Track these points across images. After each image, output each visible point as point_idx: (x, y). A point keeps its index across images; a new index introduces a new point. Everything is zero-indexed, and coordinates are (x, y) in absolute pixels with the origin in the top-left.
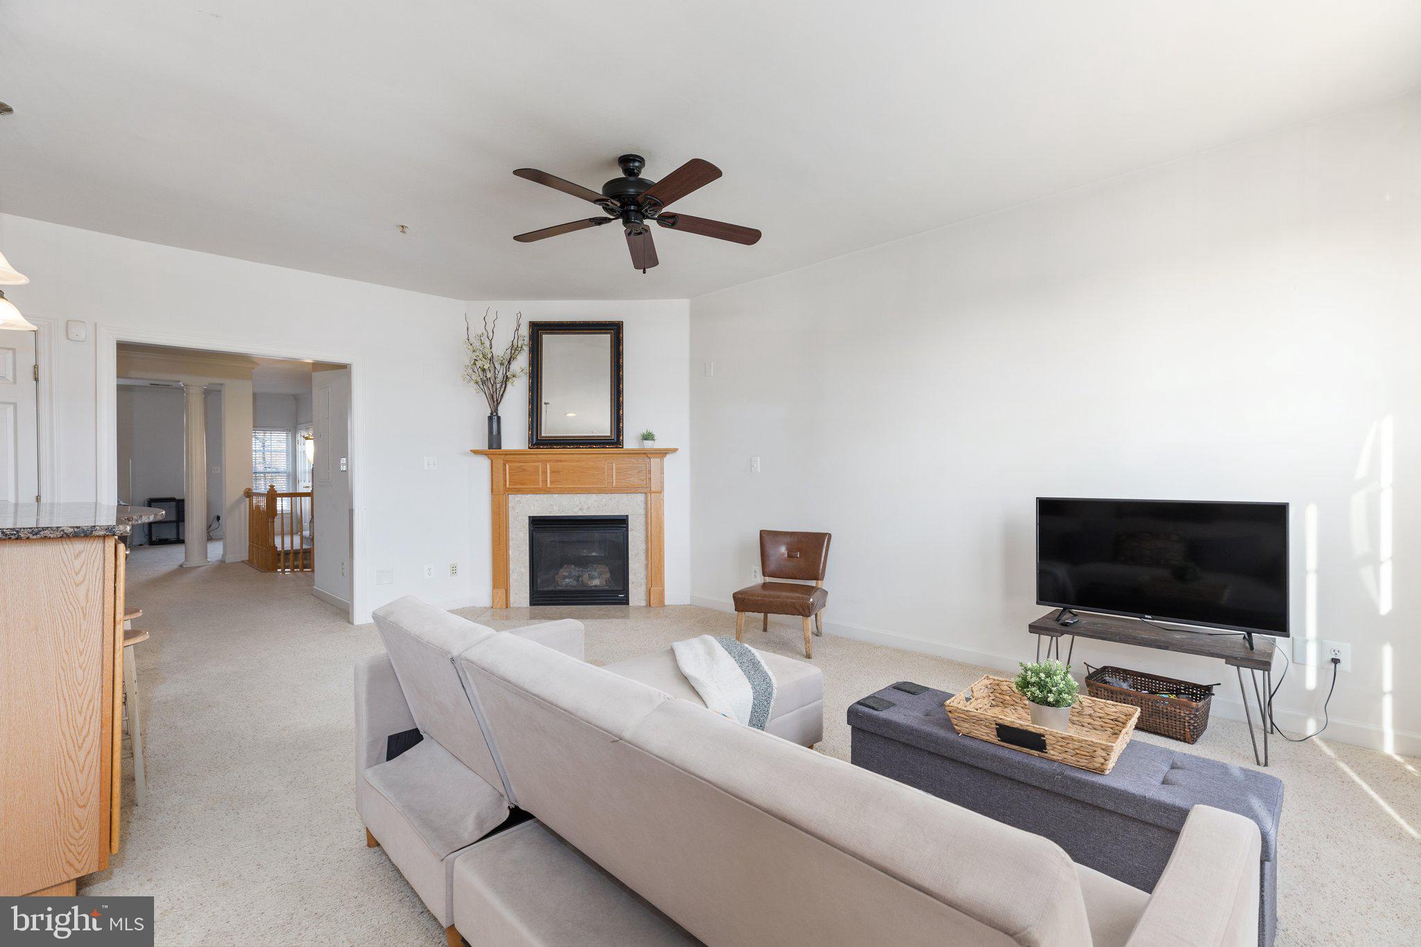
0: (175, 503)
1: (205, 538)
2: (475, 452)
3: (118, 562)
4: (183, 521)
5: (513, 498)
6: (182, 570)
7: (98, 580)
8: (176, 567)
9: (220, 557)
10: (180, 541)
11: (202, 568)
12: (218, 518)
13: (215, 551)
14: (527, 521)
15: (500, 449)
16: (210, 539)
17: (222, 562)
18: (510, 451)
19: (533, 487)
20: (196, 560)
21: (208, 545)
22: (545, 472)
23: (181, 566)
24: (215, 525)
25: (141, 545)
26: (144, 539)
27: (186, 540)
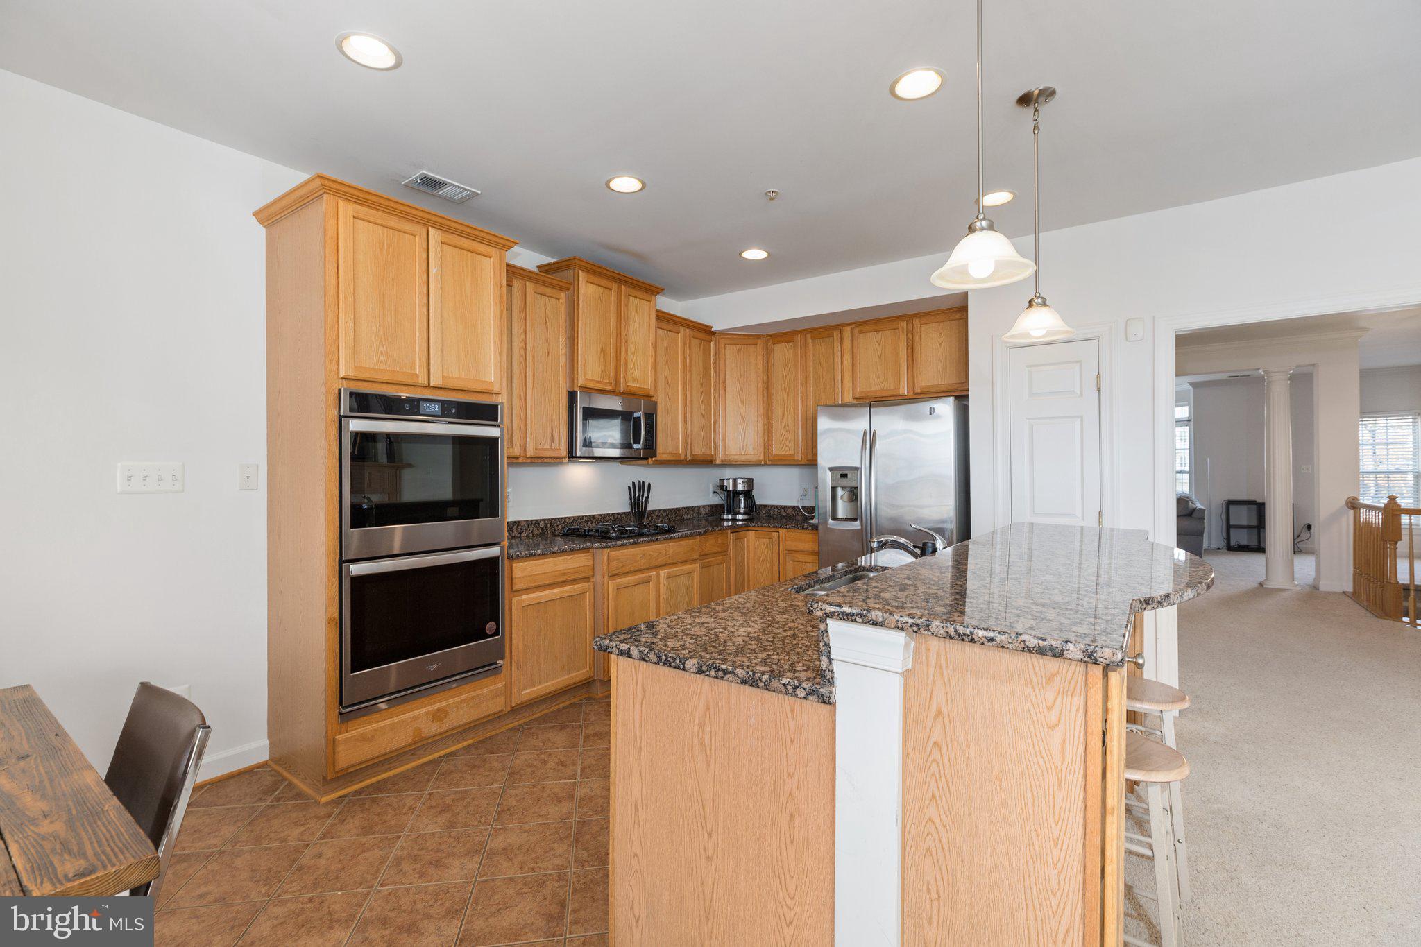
0: (1255, 506)
1: (1293, 552)
3: (1109, 703)
4: (1264, 527)
6: (1262, 590)
7: (1077, 729)
8: (1255, 585)
9: (1310, 580)
10: (1260, 549)
11: (1287, 593)
12: (1309, 527)
13: (1305, 568)
16: (1297, 551)
17: (1315, 587)
20: (1278, 580)
21: (1295, 560)
23: (1261, 584)
24: (1305, 535)
25: (1219, 549)
26: (1223, 544)
27: (1267, 550)
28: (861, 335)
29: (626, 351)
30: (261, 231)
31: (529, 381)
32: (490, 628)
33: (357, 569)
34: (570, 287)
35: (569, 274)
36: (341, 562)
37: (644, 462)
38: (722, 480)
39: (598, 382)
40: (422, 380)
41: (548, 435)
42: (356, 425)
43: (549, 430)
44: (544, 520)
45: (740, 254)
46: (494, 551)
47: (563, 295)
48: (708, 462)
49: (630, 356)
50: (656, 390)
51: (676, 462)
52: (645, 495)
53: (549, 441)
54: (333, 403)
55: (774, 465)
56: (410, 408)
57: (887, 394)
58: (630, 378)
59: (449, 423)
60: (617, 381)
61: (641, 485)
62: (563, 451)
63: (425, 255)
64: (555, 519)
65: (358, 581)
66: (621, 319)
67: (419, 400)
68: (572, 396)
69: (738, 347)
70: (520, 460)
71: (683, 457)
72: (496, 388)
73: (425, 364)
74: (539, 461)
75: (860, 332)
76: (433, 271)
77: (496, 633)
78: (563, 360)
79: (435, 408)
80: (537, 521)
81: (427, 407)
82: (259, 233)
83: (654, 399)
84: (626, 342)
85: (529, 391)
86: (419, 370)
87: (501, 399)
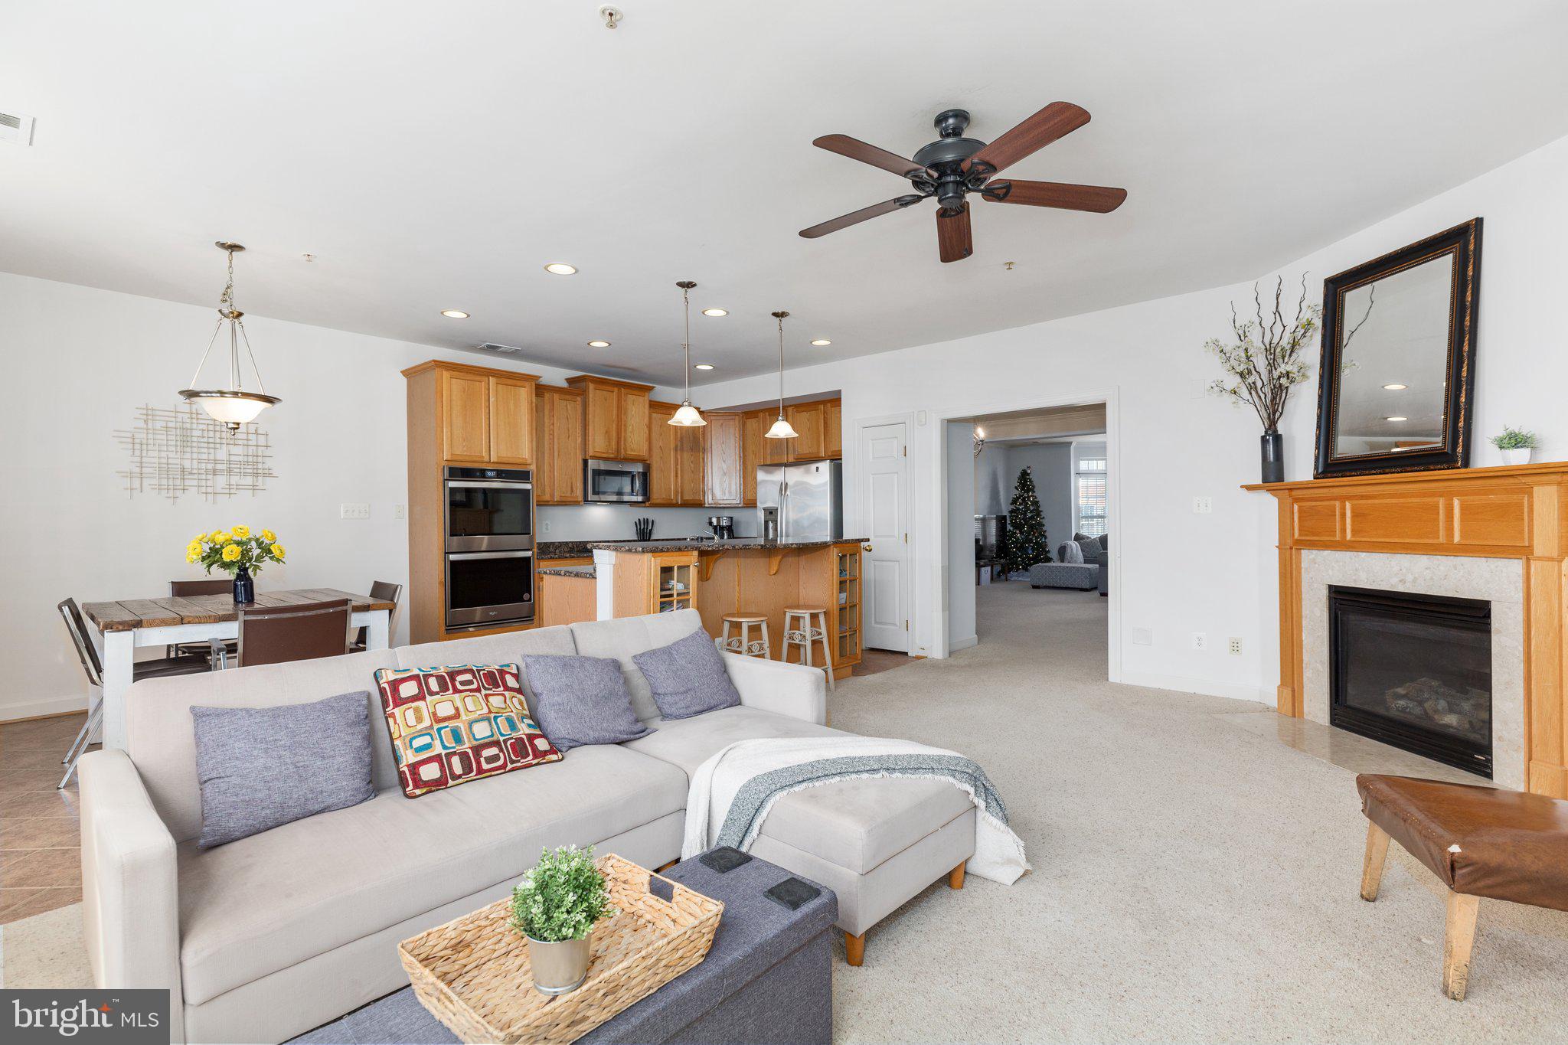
2: (1249, 488)
5: (1308, 556)
14: (1325, 592)
15: (1283, 481)
18: (1301, 483)
19: (1328, 538)
22: (1343, 515)
28: (798, 414)
29: (625, 431)
30: (404, 380)
31: (556, 454)
32: (526, 596)
33: (452, 557)
34: (584, 393)
35: (583, 384)
36: (446, 553)
37: (643, 505)
38: (711, 518)
39: (604, 453)
40: (486, 459)
41: (569, 489)
42: (452, 484)
43: (569, 484)
44: (572, 542)
45: (695, 367)
46: (529, 554)
47: (579, 399)
48: (699, 505)
49: (629, 434)
50: (650, 456)
51: (669, 505)
52: (650, 528)
53: (569, 492)
54: (440, 473)
55: (748, 507)
56: (481, 474)
57: (813, 456)
58: (628, 449)
59: (502, 482)
60: (618, 451)
61: (646, 521)
62: (580, 498)
63: (487, 392)
64: (580, 542)
65: (453, 563)
66: (621, 410)
67: (485, 470)
68: (585, 462)
69: (721, 422)
70: (550, 503)
71: (675, 502)
72: (529, 462)
73: (488, 451)
74: (563, 503)
75: (797, 412)
76: (492, 400)
77: (530, 600)
78: (579, 440)
79: (493, 474)
80: (567, 542)
81: (489, 474)
82: (403, 381)
83: (648, 462)
84: (625, 425)
85: (556, 461)
86: (485, 454)
87: (533, 468)
